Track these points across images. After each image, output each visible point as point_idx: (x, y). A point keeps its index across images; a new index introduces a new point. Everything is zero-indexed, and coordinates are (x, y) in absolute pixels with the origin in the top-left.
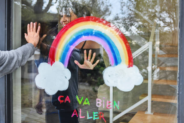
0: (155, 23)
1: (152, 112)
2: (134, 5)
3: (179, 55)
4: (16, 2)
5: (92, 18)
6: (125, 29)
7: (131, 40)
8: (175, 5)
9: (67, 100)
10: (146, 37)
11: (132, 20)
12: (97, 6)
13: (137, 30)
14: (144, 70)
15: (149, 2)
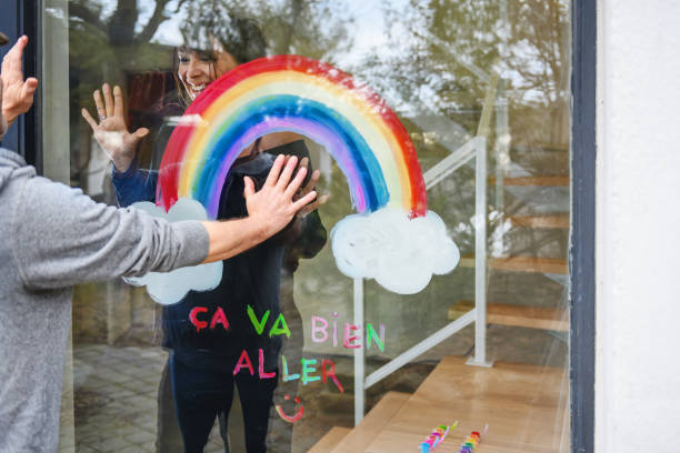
0: (494, 78)
1: (487, 360)
2: (428, 18)
3: (574, 180)
4: (52, 10)
5: (294, 59)
6: (399, 95)
7: (420, 132)
8: (557, 18)
9: (219, 321)
10: (466, 122)
11: (421, 66)
12: (308, 22)
13: (437, 98)
14: (462, 227)
15: (475, 9)
